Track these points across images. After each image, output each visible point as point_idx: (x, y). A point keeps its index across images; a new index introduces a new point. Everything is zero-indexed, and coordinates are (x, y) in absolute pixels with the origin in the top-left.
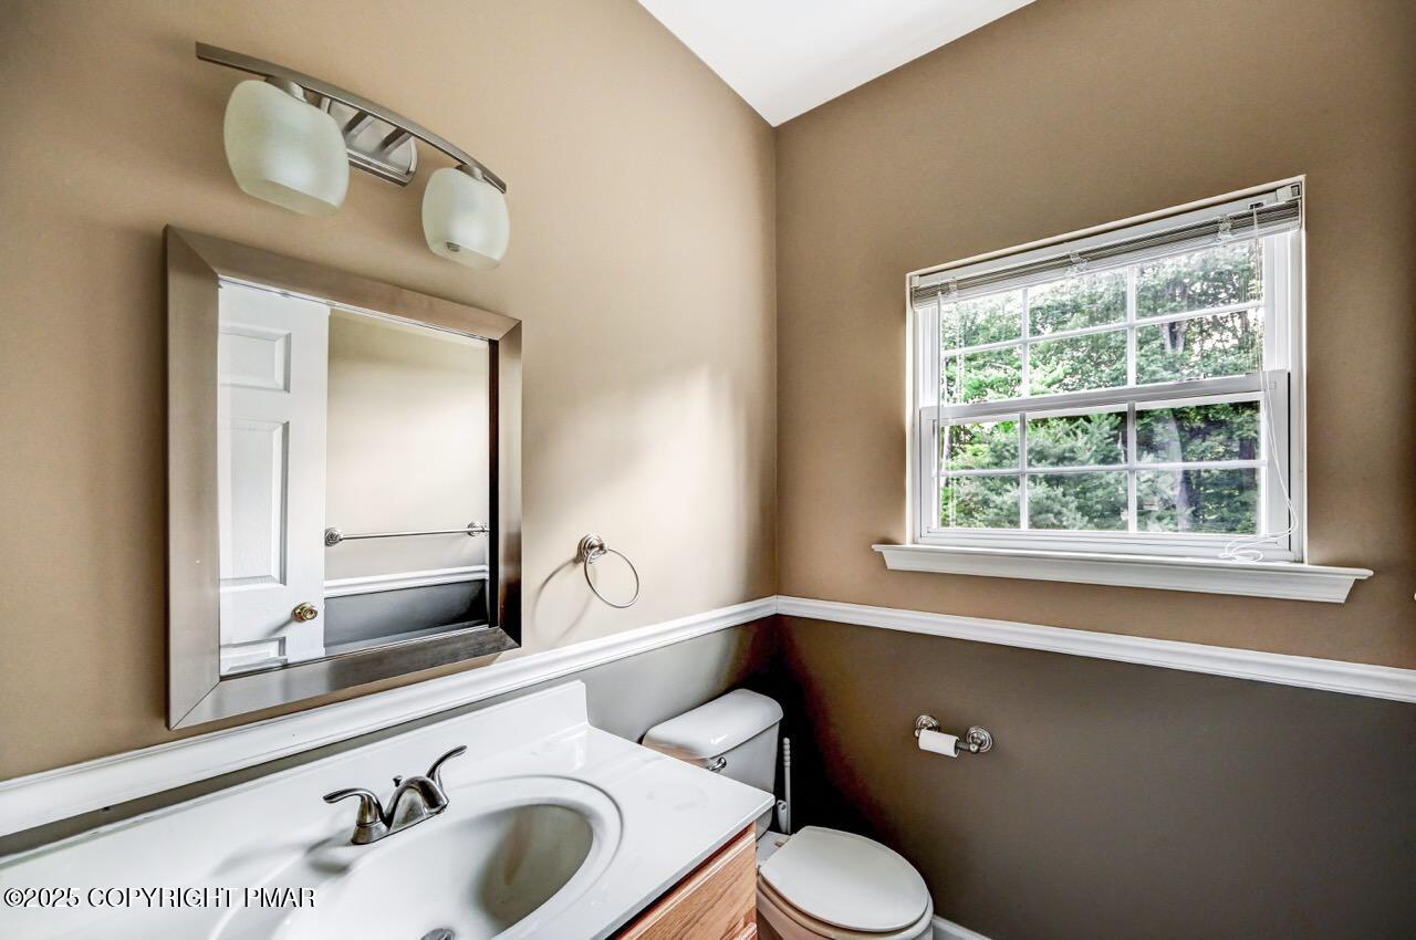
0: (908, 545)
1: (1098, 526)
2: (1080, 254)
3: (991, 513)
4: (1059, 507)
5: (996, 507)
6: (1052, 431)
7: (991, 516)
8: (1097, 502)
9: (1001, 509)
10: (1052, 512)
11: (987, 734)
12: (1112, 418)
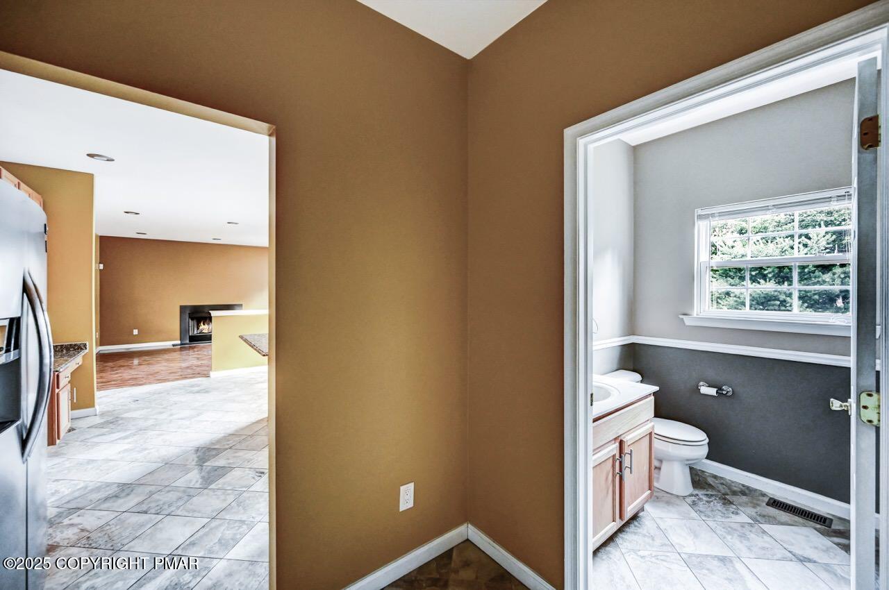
0: (695, 315)
1: (815, 311)
2: (773, 206)
3: (731, 300)
4: (784, 297)
5: (735, 296)
6: (779, 246)
7: (732, 303)
8: (815, 294)
9: (739, 297)
10: (778, 300)
11: (731, 389)
12: (828, 236)
